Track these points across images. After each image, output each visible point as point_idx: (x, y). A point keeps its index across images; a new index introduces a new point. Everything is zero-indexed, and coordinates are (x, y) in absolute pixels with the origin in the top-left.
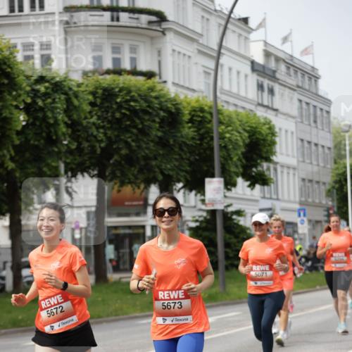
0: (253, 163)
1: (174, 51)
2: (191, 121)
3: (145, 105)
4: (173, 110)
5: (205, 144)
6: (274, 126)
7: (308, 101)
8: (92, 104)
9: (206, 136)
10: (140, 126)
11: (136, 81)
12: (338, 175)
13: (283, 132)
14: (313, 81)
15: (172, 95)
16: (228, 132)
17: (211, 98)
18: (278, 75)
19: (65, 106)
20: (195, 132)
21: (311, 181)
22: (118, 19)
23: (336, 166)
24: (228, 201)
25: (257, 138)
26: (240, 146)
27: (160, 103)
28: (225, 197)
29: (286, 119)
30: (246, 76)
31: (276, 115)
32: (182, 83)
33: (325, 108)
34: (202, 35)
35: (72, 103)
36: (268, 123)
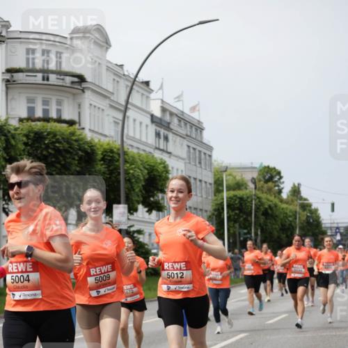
0: (150, 194)
1: (91, 105)
2: (103, 159)
3: (66, 146)
4: (89, 151)
5: (113, 178)
6: (168, 165)
7: (195, 147)
8: (26, 144)
9: (115, 171)
10: (63, 162)
11: (61, 127)
12: (217, 204)
13: (175, 170)
14: (199, 131)
15: (89, 139)
16: (132, 169)
17: (119, 142)
18: (172, 126)
19: (4, 145)
20: (105, 168)
21: (195, 209)
22: (48, 79)
23: (216, 198)
24: (131, 223)
25: (154, 175)
26: (141, 180)
27: (79, 145)
28: (129, 219)
29: (178, 160)
30: (147, 126)
31: (170, 157)
32: (96, 130)
33: (208, 153)
34: (113, 94)
35: (10, 142)
36: (163, 163)
